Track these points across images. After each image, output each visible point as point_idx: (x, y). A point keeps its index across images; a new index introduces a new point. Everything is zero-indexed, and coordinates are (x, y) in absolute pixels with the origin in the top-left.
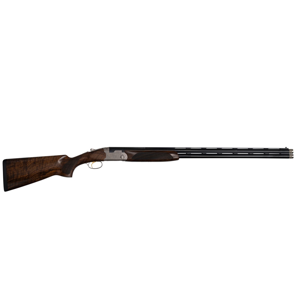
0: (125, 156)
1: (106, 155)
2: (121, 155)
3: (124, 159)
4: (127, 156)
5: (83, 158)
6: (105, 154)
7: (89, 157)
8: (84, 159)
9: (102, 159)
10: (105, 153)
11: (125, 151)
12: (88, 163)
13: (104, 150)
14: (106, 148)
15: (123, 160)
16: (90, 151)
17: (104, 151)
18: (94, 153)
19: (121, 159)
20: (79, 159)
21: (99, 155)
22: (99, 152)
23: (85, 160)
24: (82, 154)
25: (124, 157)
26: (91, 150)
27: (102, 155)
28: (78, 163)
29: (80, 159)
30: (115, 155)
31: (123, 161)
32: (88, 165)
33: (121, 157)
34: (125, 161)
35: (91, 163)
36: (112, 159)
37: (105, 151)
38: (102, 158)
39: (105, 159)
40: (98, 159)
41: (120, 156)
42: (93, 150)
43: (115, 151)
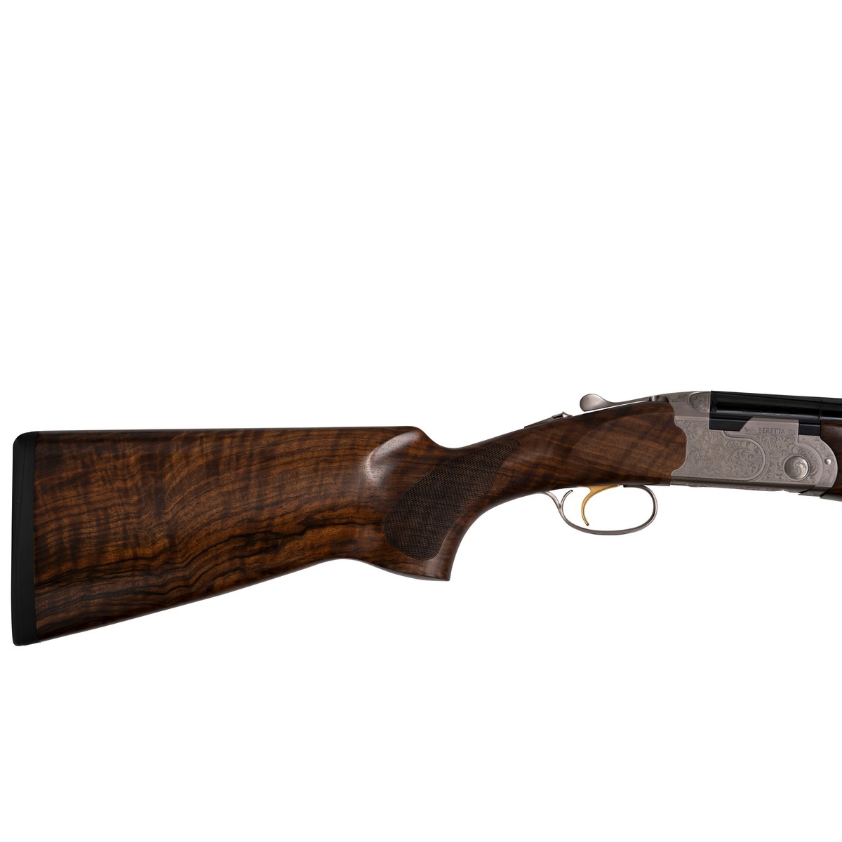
0: (820, 462)
1: (683, 445)
2: (795, 451)
3: (809, 482)
4: (832, 461)
5: (529, 456)
6: (679, 439)
7: (565, 451)
8: (536, 465)
9: (655, 471)
10: (679, 432)
11: (820, 423)
12: (559, 493)
13: (671, 408)
14: (691, 399)
15: (806, 490)
16: (576, 411)
17: (676, 418)
18: (606, 424)
19: (787, 480)
20: (504, 459)
21: (634, 445)
22: (639, 422)
23: (541, 471)
24: (519, 425)
25: (811, 469)
26: (583, 402)
27: (655, 445)
28: (494, 489)
29: (507, 464)
30: (752, 452)
31: (802, 493)
32: (560, 507)
33: (789, 468)
34: (821, 496)
35: (581, 492)
36: (725, 477)
37: (679, 420)
38: (661, 461)
39: (674, 473)
40: (625, 468)
41: (782, 459)
42: (597, 403)
43: (748, 418)
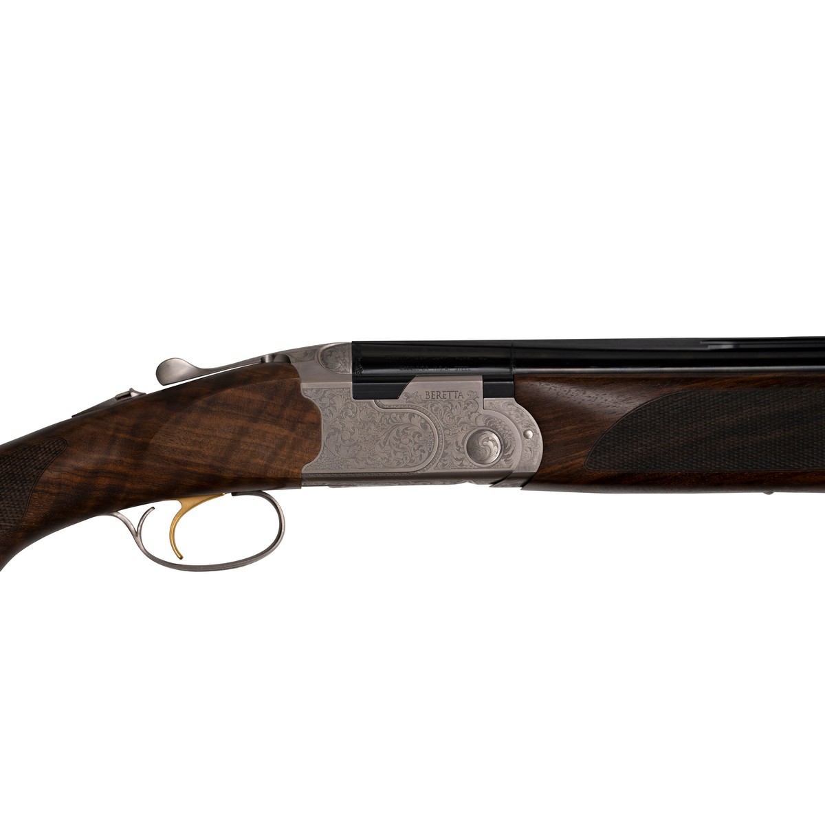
0: (518, 435)
1: (317, 425)
2: (481, 423)
3: (504, 467)
4: (534, 433)
5: (83, 460)
6: (310, 417)
7: (139, 448)
8: (95, 473)
9: (278, 468)
10: (308, 406)
11: (513, 378)
12: (133, 514)
13: (294, 372)
14: (323, 355)
15: (499, 478)
16: (151, 386)
17: (304, 385)
18: (199, 403)
19: (471, 466)
20: (44, 467)
21: (243, 432)
22: (247, 395)
23: (103, 482)
25: (505, 447)
26: (162, 371)
27: (275, 429)
28: (31, 515)
29: (49, 475)
30: (418, 428)
31: (494, 484)
32: (136, 534)
33: (473, 449)
34: (523, 486)
35: (167, 508)
36: (380, 469)
37: (308, 388)
38: (285, 451)
39: (306, 469)
40: (232, 467)
41: (462, 436)
42: (182, 372)
43: (408, 379)
